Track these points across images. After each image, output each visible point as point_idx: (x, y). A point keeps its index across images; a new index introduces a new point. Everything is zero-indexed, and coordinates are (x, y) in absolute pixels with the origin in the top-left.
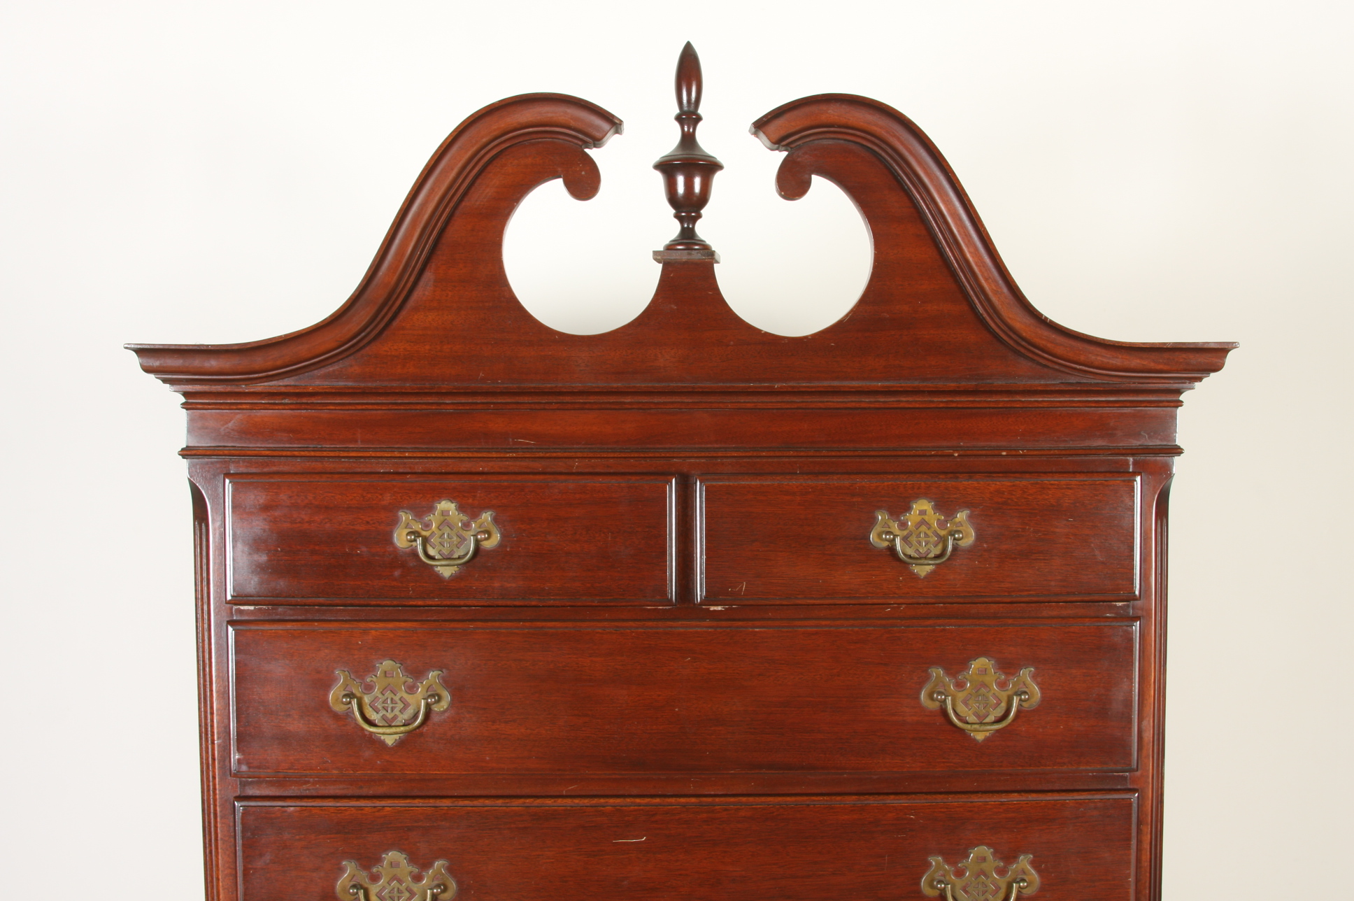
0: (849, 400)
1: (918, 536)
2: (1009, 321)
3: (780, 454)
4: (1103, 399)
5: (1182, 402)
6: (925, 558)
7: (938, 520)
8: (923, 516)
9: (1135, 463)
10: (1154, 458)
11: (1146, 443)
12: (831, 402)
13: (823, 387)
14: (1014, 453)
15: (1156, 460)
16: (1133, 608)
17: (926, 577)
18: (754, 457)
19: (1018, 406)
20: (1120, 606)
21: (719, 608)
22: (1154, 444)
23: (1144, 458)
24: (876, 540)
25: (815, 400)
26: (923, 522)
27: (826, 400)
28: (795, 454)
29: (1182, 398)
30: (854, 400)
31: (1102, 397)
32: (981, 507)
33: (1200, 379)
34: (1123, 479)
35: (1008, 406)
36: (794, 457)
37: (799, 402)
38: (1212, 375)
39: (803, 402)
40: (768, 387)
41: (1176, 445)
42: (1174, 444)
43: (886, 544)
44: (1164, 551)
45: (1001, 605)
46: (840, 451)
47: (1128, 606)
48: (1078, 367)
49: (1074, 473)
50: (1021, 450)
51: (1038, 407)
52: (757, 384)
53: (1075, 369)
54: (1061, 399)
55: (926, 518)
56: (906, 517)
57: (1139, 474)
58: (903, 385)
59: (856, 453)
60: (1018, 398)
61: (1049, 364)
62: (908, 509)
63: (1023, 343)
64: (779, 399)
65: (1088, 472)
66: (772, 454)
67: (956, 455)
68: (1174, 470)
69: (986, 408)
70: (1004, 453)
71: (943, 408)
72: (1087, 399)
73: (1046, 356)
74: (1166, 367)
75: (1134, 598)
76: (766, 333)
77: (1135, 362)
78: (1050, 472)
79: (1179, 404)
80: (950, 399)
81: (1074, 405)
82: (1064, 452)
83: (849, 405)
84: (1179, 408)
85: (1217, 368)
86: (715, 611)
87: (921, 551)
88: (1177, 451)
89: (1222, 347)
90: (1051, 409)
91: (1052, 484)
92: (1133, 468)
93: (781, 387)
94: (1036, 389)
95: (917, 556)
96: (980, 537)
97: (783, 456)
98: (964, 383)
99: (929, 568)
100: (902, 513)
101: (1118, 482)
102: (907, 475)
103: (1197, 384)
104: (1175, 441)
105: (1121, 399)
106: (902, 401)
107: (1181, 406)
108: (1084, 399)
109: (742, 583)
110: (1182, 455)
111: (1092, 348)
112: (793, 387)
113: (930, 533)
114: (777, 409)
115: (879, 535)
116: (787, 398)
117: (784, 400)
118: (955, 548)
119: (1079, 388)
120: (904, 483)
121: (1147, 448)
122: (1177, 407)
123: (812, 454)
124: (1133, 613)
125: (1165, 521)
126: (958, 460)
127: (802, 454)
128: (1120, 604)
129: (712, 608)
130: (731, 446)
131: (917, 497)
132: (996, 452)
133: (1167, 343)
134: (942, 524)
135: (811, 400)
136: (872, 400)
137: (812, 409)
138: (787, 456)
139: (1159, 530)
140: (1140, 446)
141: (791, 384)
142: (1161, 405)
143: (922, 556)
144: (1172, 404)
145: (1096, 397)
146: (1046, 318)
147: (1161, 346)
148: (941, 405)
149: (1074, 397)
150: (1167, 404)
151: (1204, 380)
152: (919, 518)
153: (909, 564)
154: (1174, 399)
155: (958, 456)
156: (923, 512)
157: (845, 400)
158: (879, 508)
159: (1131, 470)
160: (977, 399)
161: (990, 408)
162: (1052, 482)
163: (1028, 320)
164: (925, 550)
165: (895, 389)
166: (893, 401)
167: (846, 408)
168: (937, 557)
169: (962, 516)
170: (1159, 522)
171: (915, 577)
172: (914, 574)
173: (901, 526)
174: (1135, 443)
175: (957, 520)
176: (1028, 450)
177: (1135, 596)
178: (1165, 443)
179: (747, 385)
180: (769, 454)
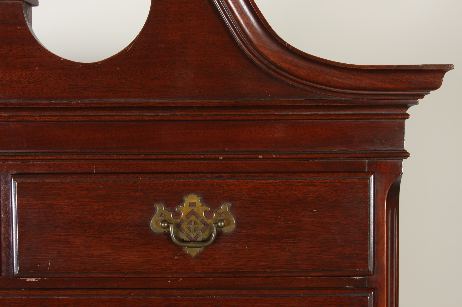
0: (134, 114)
1: (189, 224)
2: (260, 49)
3: (78, 157)
4: (343, 113)
5: (408, 115)
6: (195, 242)
7: (205, 211)
8: (193, 208)
9: (370, 164)
10: (385, 161)
11: (379, 149)
12: (119, 115)
13: (110, 103)
14: (268, 156)
15: (387, 162)
16: (369, 282)
17: (196, 257)
18: (57, 160)
19: (272, 118)
20: (357, 280)
21: (34, 280)
22: (385, 149)
23: (377, 160)
24: (155, 226)
25: (107, 114)
26: (193, 213)
27: (115, 114)
28: (90, 158)
29: (408, 112)
30: (137, 114)
31: (342, 111)
32: (241, 200)
33: (422, 96)
34: (358, 178)
35: (264, 118)
36: (90, 160)
37: (94, 116)
38: (432, 92)
39: (96, 116)
40: (66, 104)
41: (404, 150)
42: (402, 149)
43: (162, 230)
44: (395, 235)
45: (260, 278)
46: (126, 155)
47: (364, 279)
48: (319, 86)
49: (318, 172)
50: (275, 154)
51: (288, 120)
52: (57, 101)
53: (317, 88)
54: (308, 113)
55: (195, 209)
56: (179, 209)
57: (372, 173)
58: (176, 101)
59: (140, 157)
60: (272, 112)
61: (295, 84)
62: (181, 202)
63: (273, 67)
64: (78, 113)
65: (330, 172)
66: (71, 157)
67: (221, 158)
68: (404, 170)
69: (246, 120)
70: (261, 157)
71: (210, 120)
72: (329, 113)
73: (291, 77)
74: (392, 86)
75: (368, 274)
76: (65, 60)
77: (365, 81)
78: (298, 172)
79: (407, 116)
80: (217, 113)
81: (318, 117)
82: (309, 156)
83: (133, 118)
84: (406, 120)
85: (436, 86)
86: (30, 281)
87: (192, 236)
88: (406, 155)
89: (439, 69)
90: (300, 121)
91: (299, 182)
92: (368, 169)
93: (76, 104)
94: (285, 104)
95: (188, 240)
96: (240, 224)
97: (82, 159)
98: (226, 101)
99: (198, 250)
100: (176, 205)
101: (355, 180)
102: (181, 175)
103: (420, 100)
104: (403, 147)
105: (358, 112)
106: (177, 115)
107: (408, 118)
108: (327, 113)
109: (48, 260)
110: (408, 158)
111: (329, 70)
112: (86, 104)
113: (198, 221)
114: (75, 121)
115: (157, 223)
116: (84, 113)
117: (82, 114)
118: (219, 234)
119: (321, 104)
120: (178, 181)
121: (379, 153)
122: (405, 119)
123: (104, 158)
124: (368, 286)
125: (395, 210)
126: (224, 162)
127: (96, 157)
128: (358, 278)
129: (28, 280)
130: (40, 151)
131: (187, 193)
132: (254, 156)
133: (392, 66)
134: (209, 215)
135: (103, 114)
136: (152, 114)
137: (105, 121)
138: (84, 159)
139: (390, 218)
140: (373, 150)
141: (85, 101)
142: (390, 117)
143: (192, 240)
144: (400, 117)
145: (336, 111)
146: (289, 45)
147: (386, 68)
148: (209, 118)
149: (319, 112)
150: (395, 117)
151: (426, 97)
152: (190, 209)
153: (182, 247)
154: (402, 112)
155: (223, 159)
156: (192, 205)
157: (131, 114)
158: (157, 201)
159: (366, 170)
160: (239, 113)
161: (249, 120)
162: (299, 180)
163: (275, 47)
164: (195, 235)
165: (168, 105)
166: (170, 115)
167: (132, 121)
168: (204, 241)
169: (225, 207)
170: (390, 212)
171: (187, 257)
172: (186, 254)
173: (176, 216)
174: (370, 148)
175: (221, 211)
176: (280, 154)
177: (370, 272)
178: (394, 149)
179: (50, 102)
180: (69, 157)
